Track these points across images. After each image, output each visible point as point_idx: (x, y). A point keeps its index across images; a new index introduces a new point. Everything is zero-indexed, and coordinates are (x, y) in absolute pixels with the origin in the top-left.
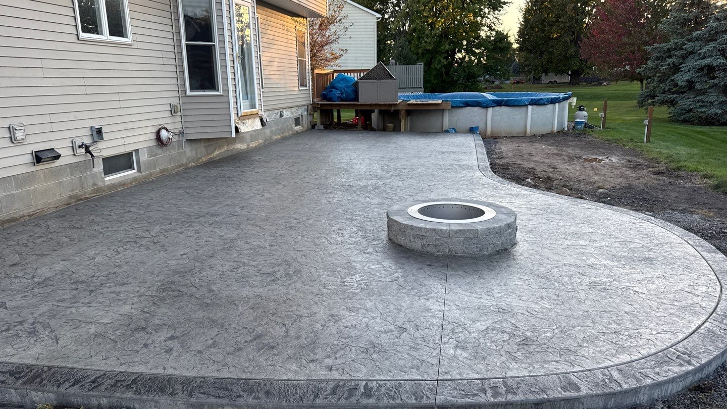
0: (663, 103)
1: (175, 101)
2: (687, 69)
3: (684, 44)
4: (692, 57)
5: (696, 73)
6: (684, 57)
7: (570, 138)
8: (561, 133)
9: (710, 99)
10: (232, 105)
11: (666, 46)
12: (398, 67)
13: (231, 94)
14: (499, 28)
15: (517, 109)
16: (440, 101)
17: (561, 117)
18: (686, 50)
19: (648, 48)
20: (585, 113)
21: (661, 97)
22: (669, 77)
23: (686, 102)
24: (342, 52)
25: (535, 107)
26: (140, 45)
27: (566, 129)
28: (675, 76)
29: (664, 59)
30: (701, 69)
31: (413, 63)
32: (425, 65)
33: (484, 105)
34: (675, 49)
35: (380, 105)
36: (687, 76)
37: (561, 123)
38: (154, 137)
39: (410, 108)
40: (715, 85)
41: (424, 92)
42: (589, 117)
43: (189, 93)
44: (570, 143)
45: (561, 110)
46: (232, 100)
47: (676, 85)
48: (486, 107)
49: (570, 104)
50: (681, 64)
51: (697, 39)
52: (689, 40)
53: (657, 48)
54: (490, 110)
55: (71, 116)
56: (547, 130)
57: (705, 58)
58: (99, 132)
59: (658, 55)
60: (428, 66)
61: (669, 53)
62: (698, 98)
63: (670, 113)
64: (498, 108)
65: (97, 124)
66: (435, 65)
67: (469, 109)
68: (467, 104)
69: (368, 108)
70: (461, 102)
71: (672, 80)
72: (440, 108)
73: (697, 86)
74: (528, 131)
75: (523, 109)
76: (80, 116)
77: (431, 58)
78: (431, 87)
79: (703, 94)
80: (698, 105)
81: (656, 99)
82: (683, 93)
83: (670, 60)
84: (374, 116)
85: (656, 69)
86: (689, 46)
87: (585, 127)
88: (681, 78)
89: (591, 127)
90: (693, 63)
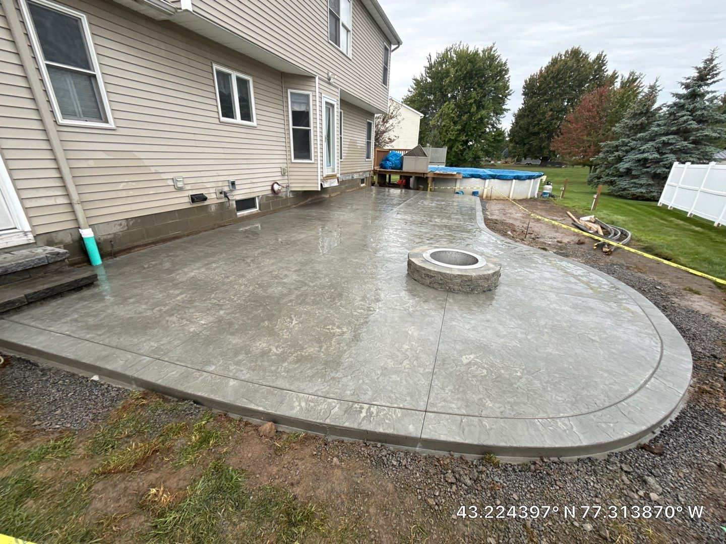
0: (605, 183)
1: (284, 166)
2: (628, 160)
3: (629, 142)
4: (633, 151)
5: (634, 163)
6: (627, 152)
7: (539, 204)
8: (532, 199)
9: (642, 182)
10: (319, 170)
11: (615, 143)
12: (431, 148)
13: (319, 162)
14: (499, 126)
15: (506, 181)
16: (455, 173)
17: (534, 188)
18: (630, 146)
19: (602, 144)
20: (550, 187)
21: (605, 179)
22: (613, 165)
23: (623, 183)
24: (395, 138)
25: (517, 181)
26: (262, 128)
27: (536, 197)
28: (618, 165)
29: (612, 153)
30: (639, 161)
31: (441, 147)
32: (448, 149)
33: (483, 178)
34: (622, 146)
35: (416, 173)
36: (627, 165)
37: (533, 192)
38: (270, 188)
39: (435, 176)
40: (647, 172)
41: (446, 166)
42: (553, 189)
43: (293, 161)
44: (539, 207)
45: (535, 184)
46: (319, 166)
47: (618, 171)
48: (485, 179)
49: (541, 180)
50: (624, 156)
51: (639, 139)
52: (633, 140)
53: (608, 144)
54: (487, 181)
55: (214, 173)
56: (523, 197)
57: (643, 152)
58: (233, 184)
59: (609, 149)
60: (450, 149)
61: (617, 148)
62: (632, 181)
63: (609, 190)
64: (492, 180)
65: (232, 179)
66: (454, 149)
67: (473, 179)
68: (473, 176)
69: (408, 175)
70: (468, 174)
71: (616, 168)
72: (455, 177)
73: (634, 173)
74: (511, 197)
75: (510, 182)
76: (221, 173)
77: (453, 144)
78: (450, 163)
79: (637, 178)
80: (631, 185)
81: (601, 180)
82: (622, 176)
83: (616, 154)
84: (412, 180)
85: (605, 159)
86: (633, 144)
87: (549, 196)
88: (623, 166)
89: (553, 196)
90: (633, 156)
